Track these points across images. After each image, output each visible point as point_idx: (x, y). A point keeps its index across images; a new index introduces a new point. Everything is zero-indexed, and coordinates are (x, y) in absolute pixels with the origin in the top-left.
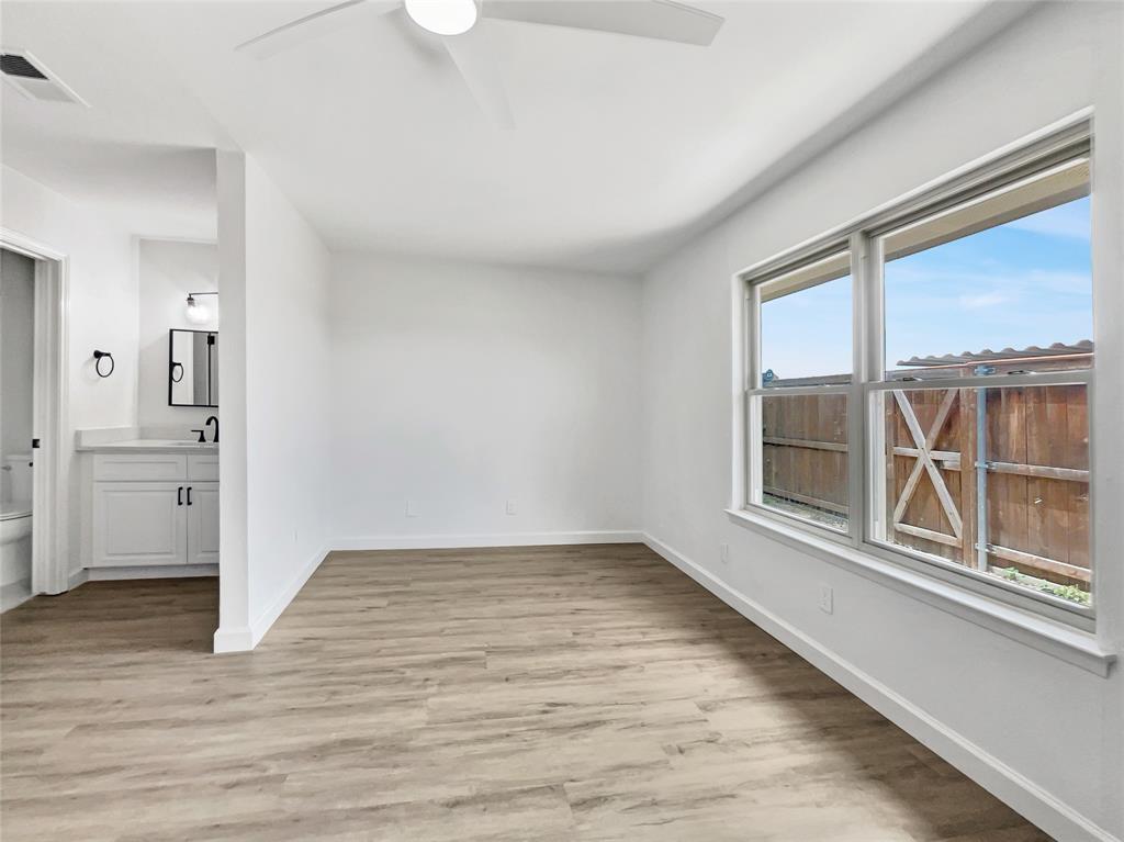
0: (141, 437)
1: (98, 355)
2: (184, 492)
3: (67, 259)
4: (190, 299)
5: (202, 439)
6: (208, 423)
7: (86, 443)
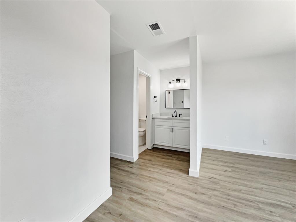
0: (161, 115)
1: (155, 97)
2: (172, 129)
3: (151, 76)
4: (170, 82)
5: (173, 116)
6: (175, 112)
7: (154, 117)
